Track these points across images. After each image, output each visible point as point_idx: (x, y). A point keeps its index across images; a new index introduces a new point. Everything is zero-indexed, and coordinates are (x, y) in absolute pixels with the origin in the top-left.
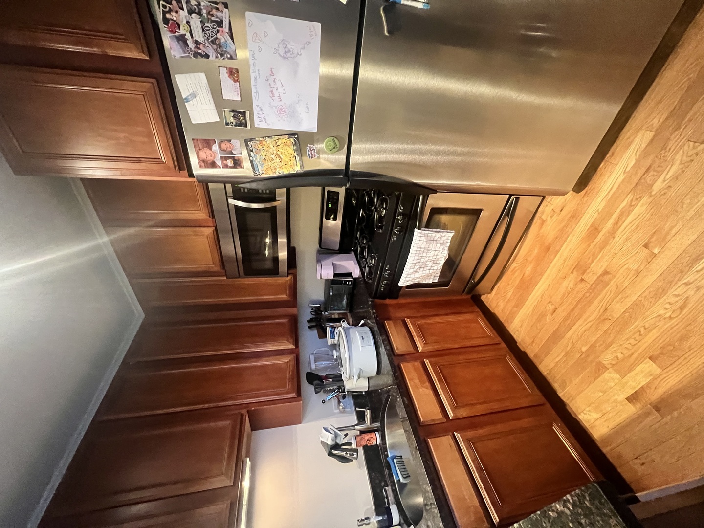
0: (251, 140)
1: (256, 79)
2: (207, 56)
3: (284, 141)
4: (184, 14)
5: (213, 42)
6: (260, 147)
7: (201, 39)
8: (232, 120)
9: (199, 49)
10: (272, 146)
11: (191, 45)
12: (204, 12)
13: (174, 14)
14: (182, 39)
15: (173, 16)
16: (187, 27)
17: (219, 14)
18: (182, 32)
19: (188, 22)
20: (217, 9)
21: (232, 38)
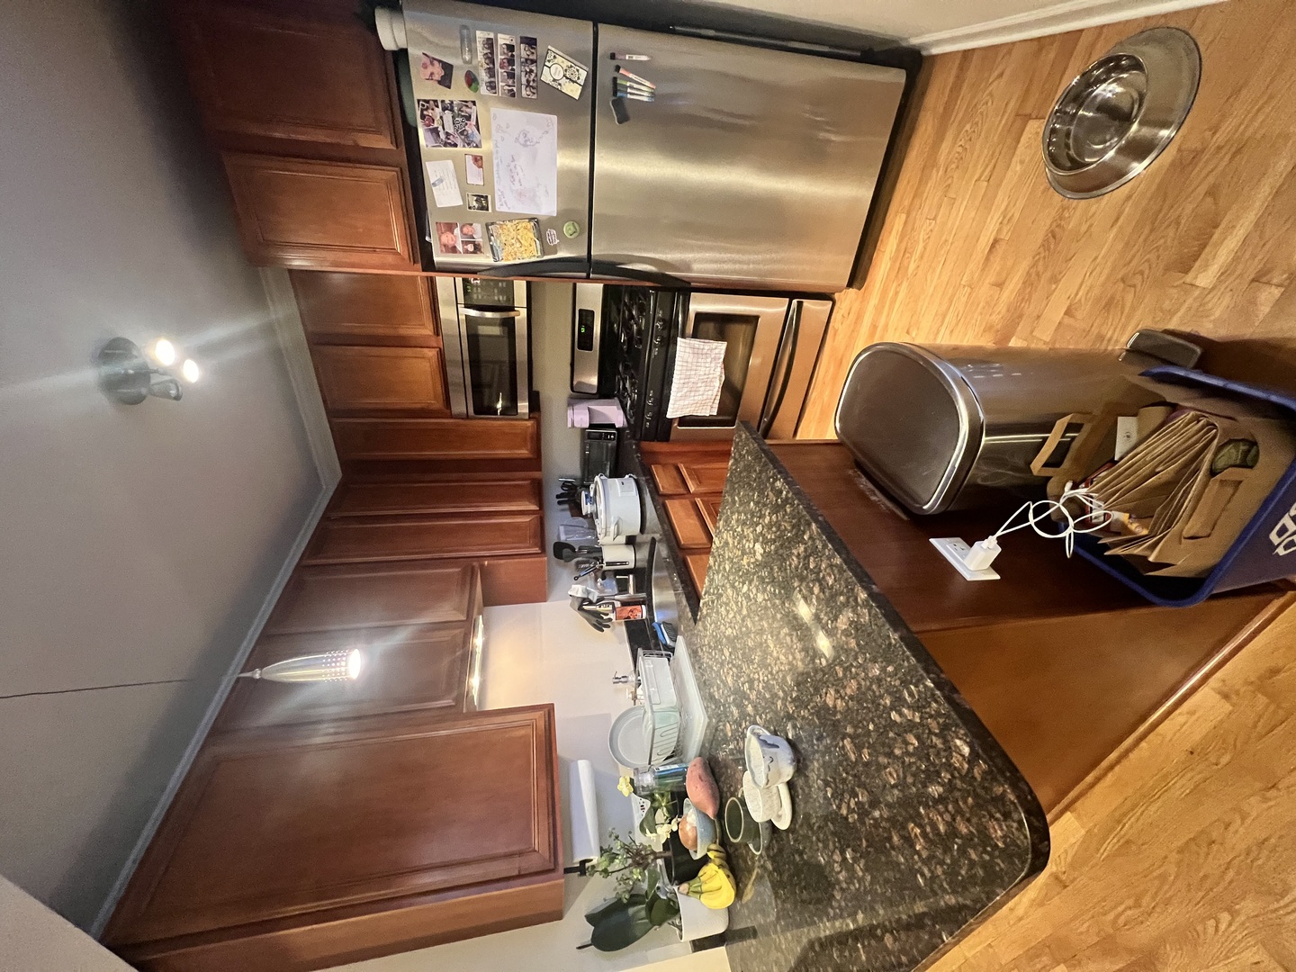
0: (492, 224)
1: (498, 165)
2: (456, 145)
3: (524, 224)
4: (438, 111)
5: (462, 133)
6: (501, 231)
7: (451, 131)
8: (475, 204)
9: (449, 139)
10: (512, 230)
11: (443, 136)
12: (456, 108)
13: (430, 111)
14: (435, 131)
15: (430, 112)
16: (440, 122)
17: (468, 110)
18: (436, 125)
19: (441, 117)
20: (467, 106)
21: (478, 130)
